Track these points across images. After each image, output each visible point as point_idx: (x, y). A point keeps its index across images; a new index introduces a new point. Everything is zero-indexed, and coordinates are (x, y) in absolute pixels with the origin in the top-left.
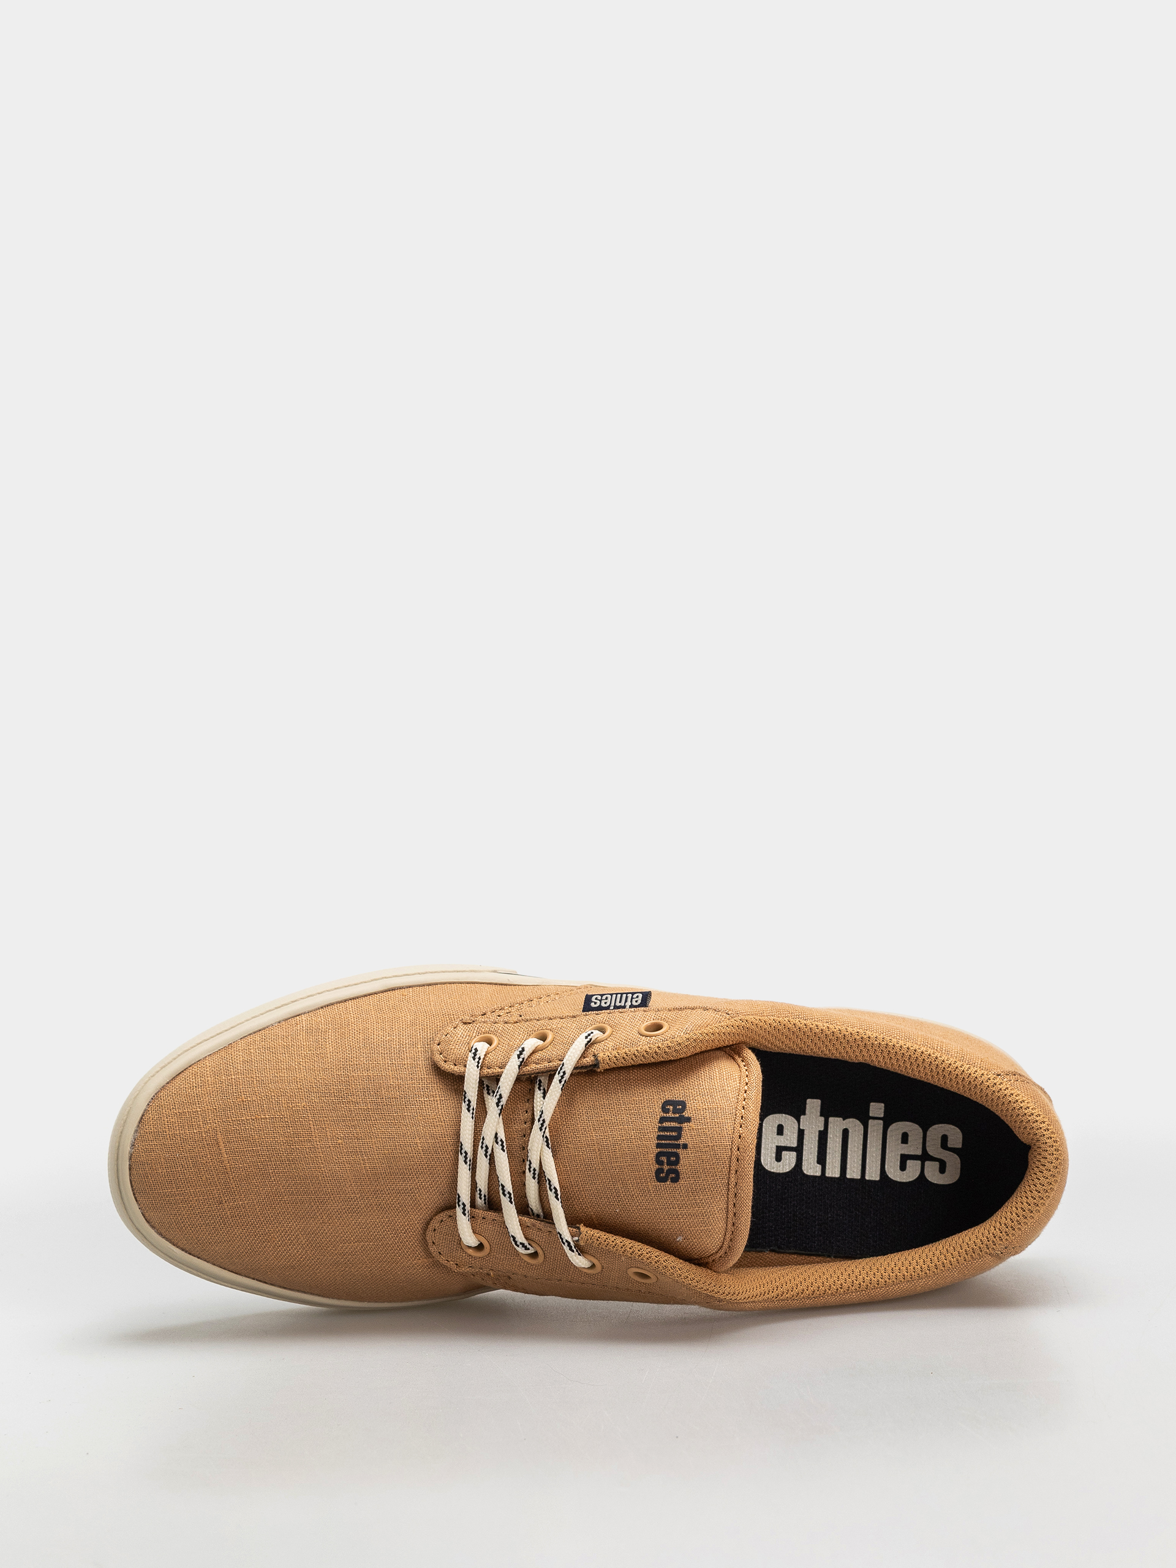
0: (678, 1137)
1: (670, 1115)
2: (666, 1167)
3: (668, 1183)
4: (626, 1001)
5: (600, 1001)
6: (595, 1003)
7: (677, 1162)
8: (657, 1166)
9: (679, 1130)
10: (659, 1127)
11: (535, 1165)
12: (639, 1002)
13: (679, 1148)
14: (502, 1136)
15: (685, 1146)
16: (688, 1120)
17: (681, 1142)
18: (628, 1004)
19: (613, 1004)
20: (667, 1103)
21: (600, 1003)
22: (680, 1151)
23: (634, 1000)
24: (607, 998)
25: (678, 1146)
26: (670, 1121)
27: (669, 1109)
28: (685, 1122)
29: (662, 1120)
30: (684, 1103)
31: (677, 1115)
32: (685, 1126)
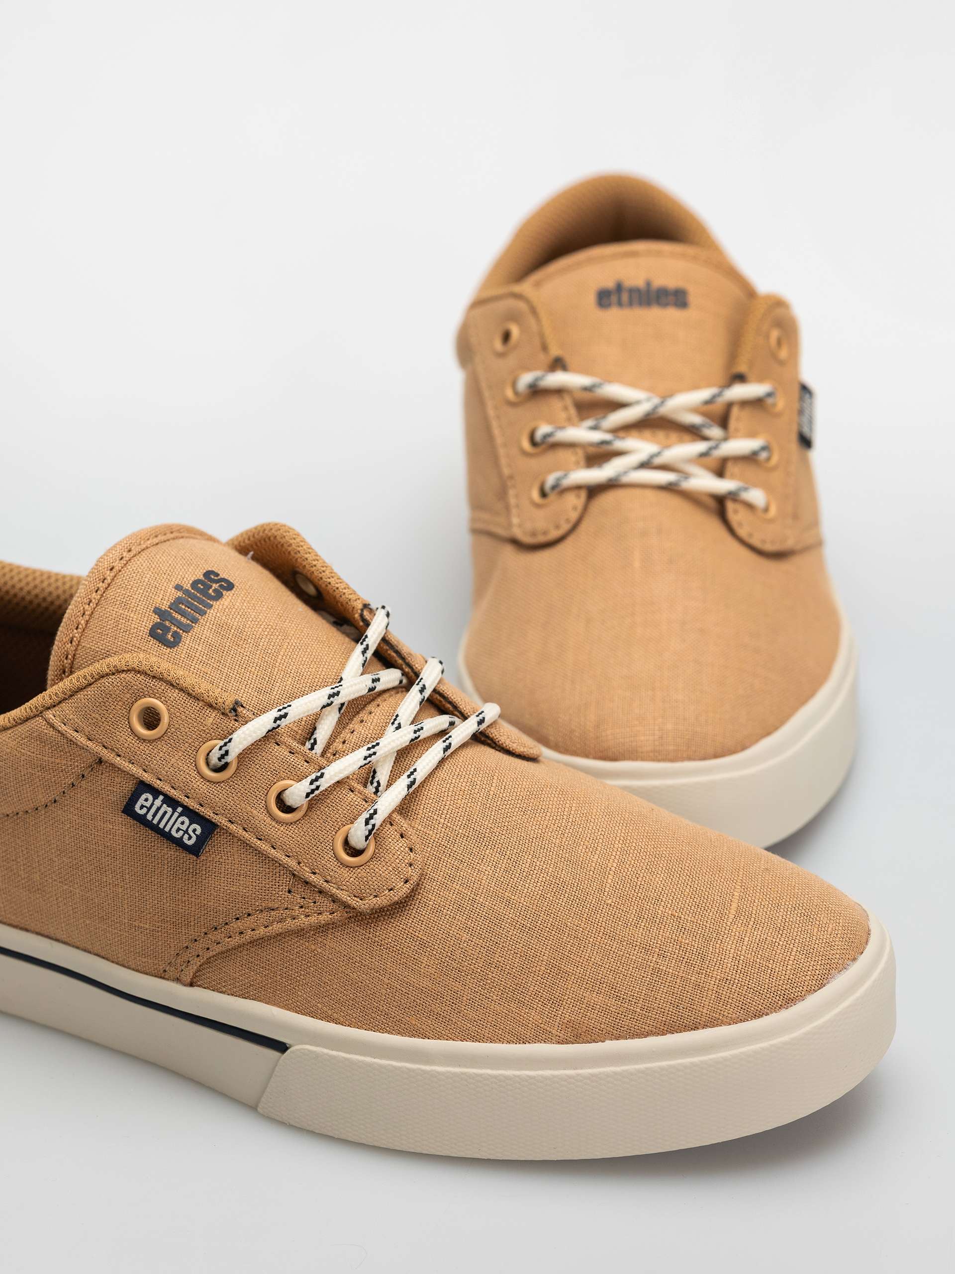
0: (178, 601)
1: (174, 629)
2: (216, 586)
4: (158, 809)
5: (186, 832)
6: (194, 831)
8: (224, 591)
9: (174, 606)
10: (195, 624)
12: (144, 796)
13: (187, 590)
14: (391, 726)
15: (178, 587)
16: (158, 611)
17: (180, 594)
18: (158, 802)
19: (176, 815)
20: (171, 645)
21: (188, 827)
22: (188, 587)
23: (148, 804)
24: (178, 830)
25: (186, 592)
26: (179, 622)
27: (172, 636)
28: (162, 610)
29: (187, 629)
30: (153, 633)
31: (167, 623)
32: (165, 606)
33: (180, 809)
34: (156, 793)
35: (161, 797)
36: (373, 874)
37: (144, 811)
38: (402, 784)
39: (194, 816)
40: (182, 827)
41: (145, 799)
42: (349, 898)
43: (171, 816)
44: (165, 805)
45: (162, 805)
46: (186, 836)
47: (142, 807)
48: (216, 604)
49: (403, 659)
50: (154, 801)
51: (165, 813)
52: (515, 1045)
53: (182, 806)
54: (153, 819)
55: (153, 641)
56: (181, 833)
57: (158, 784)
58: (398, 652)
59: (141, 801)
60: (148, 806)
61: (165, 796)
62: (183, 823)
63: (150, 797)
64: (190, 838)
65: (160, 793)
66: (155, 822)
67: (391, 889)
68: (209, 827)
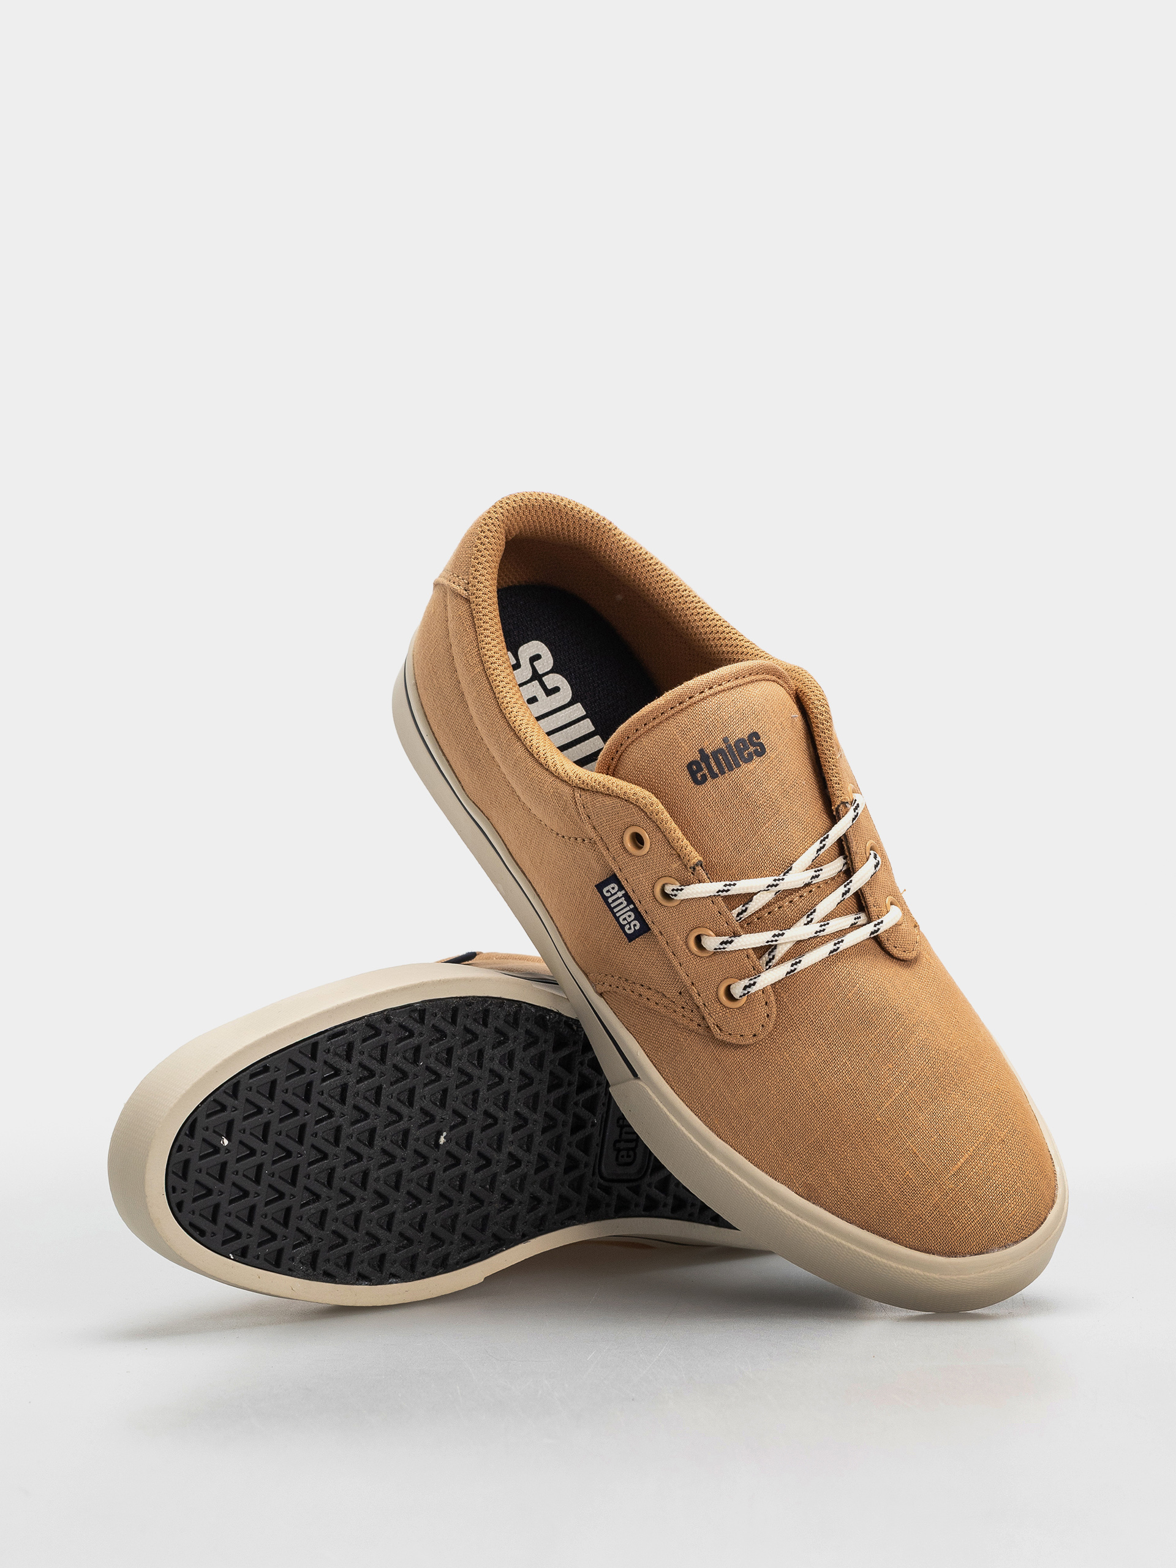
0: (720, 751)
1: (706, 771)
2: (752, 749)
3: (762, 741)
4: (618, 898)
5: (629, 923)
7: (741, 740)
8: (754, 758)
9: (715, 754)
10: (722, 775)
11: (812, 873)
13: (730, 745)
14: (805, 920)
15: (725, 739)
16: (701, 751)
17: (723, 746)
19: (628, 909)
20: (697, 782)
21: (632, 921)
23: (613, 891)
24: (625, 919)
25: (729, 747)
26: (711, 768)
27: (701, 776)
28: (705, 753)
29: (714, 776)
30: (689, 766)
31: (703, 765)
32: (708, 751)
33: (632, 906)
34: (621, 888)
35: (623, 892)
36: (735, 1020)
37: (609, 894)
38: (786, 967)
39: (639, 916)
40: (627, 918)
41: (612, 887)
42: (713, 1025)
43: (625, 907)
44: (623, 898)
45: (621, 897)
46: (628, 926)
47: (608, 891)
48: (744, 766)
49: (850, 854)
50: (618, 891)
51: (622, 903)
52: (769, 1177)
53: (634, 905)
54: (611, 903)
55: (686, 772)
56: (625, 922)
57: (624, 883)
58: (849, 848)
59: (609, 887)
60: (613, 893)
61: (626, 892)
62: (630, 916)
63: (616, 888)
64: (630, 929)
65: (623, 889)
66: (612, 905)
67: (742, 1036)
68: (645, 929)
